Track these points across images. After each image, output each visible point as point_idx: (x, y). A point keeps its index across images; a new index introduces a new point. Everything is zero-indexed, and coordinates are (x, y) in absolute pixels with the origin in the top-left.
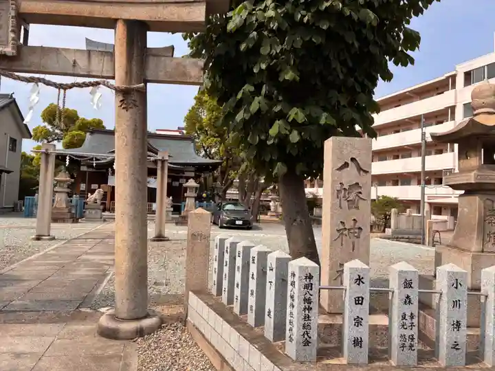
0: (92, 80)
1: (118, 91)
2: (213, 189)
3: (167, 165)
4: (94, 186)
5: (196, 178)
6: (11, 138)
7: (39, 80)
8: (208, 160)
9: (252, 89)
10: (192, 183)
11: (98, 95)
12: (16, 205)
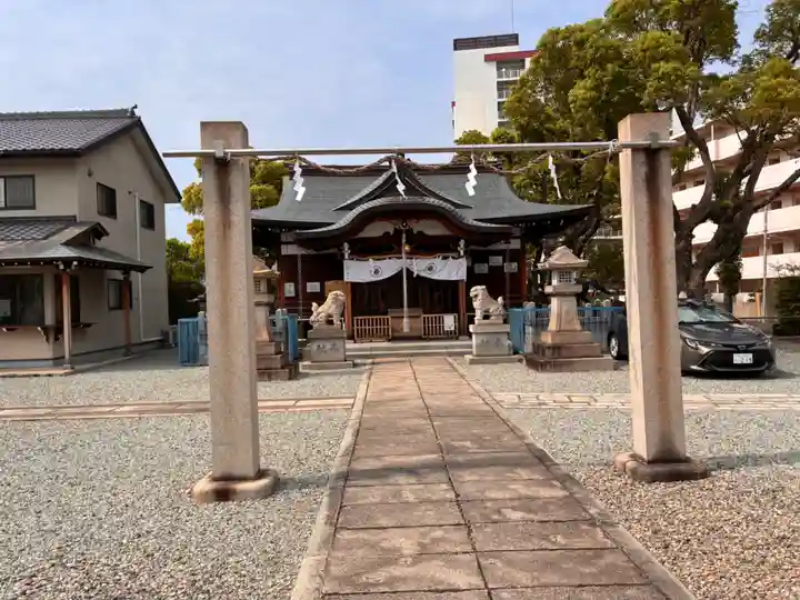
4: (315, 287)
6: (142, 202)
12: (165, 334)
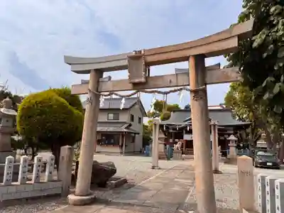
0: (179, 88)
1: (191, 91)
2: (247, 141)
3: (217, 127)
4: (177, 140)
5: (235, 134)
6: (139, 117)
7: (156, 91)
8: (241, 123)
9: (273, 79)
10: (232, 137)
11: (182, 95)
12: (141, 150)
